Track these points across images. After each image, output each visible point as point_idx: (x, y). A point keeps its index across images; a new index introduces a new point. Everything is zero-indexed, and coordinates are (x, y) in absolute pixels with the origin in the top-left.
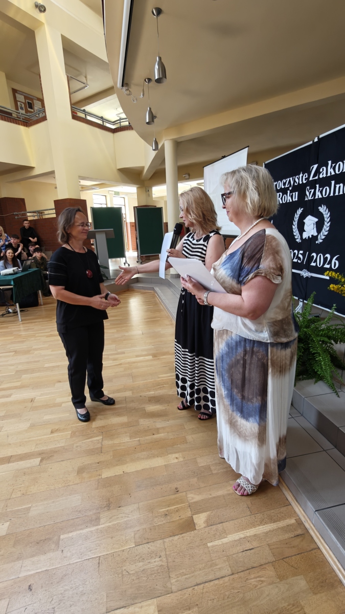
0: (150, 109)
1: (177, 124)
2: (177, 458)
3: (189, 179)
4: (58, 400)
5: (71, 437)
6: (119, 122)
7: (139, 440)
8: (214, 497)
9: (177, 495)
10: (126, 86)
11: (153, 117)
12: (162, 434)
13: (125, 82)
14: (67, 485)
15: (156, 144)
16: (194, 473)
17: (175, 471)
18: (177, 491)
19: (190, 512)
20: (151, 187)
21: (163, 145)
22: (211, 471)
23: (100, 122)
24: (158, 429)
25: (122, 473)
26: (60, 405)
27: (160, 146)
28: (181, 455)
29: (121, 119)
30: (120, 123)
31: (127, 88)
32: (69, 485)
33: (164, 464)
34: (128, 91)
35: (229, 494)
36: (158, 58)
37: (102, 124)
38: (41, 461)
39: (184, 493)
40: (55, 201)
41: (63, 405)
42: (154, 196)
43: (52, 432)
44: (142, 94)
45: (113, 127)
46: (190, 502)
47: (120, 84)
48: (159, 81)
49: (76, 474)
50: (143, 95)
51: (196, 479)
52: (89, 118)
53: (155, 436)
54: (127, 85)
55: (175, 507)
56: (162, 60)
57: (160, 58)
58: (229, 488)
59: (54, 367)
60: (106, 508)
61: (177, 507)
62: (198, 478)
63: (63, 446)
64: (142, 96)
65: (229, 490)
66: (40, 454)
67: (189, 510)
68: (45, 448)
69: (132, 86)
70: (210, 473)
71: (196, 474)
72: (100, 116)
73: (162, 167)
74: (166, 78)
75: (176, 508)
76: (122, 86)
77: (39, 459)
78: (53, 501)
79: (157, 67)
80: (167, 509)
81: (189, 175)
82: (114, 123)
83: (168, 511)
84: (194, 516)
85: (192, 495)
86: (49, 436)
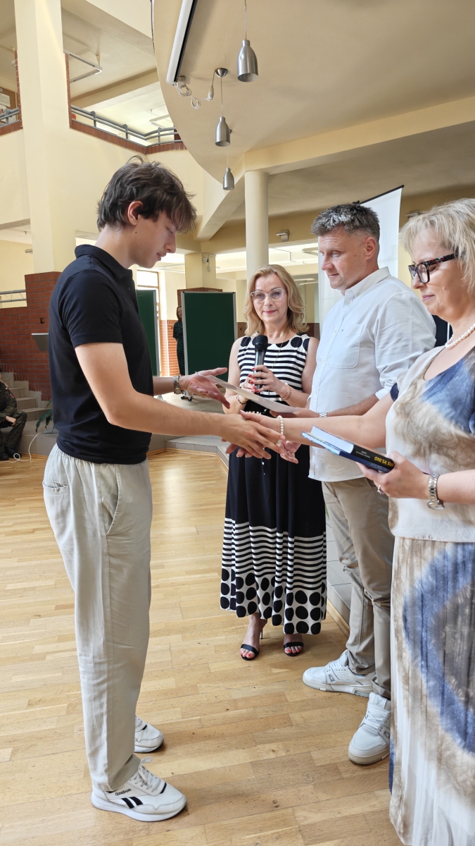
0: (224, 119)
1: (269, 144)
2: (273, 751)
3: (288, 240)
4: (38, 649)
5: (68, 713)
6: (157, 134)
7: (200, 720)
8: (347, 817)
9: (277, 813)
10: (182, 80)
11: (227, 132)
12: (244, 711)
13: (181, 73)
14: (66, 794)
15: (231, 177)
16: (307, 775)
17: (270, 772)
18: (277, 807)
19: (302, 840)
20: (214, 255)
21: (242, 180)
22: (339, 773)
23: (122, 135)
24: (235, 701)
25: (171, 775)
26: (42, 657)
27: (236, 181)
28: (281, 746)
29: (160, 130)
30: (159, 136)
31: (182, 83)
32: (69, 795)
33: (249, 761)
34: (185, 89)
35: (374, 813)
36: (244, 42)
37: (125, 137)
38: (13, 753)
39: (290, 810)
40: (27, 277)
41: (49, 657)
42: (218, 271)
43: (30, 705)
44: (209, 94)
45: (146, 143)
46: (302, 823)
47: (171, 77)
48: (244, 78)
49: (82, 776)
50: (212, 96)
51: (312, 786)
52: (99, 126)
53: (230, 713)
54: (184, 77)
55: (272, 832)
56: (251, 46)
57: (248, 43)
58: (374, 803)
59: (25, 589)
60: (141, 832)
61: (278, 833)
62: (315, 785)
63: (53, 729)
64: (209, 97)
65: (374, 806)
66: (11, 741)
67: (300, 836)
68: (19, 732)
69: (192, 80)
70: (338, 777)
71: (311, 779)
72: (122, 123)
73: (239, 217)
74: (257, 73)
75: (274, 833)
76: (176, 80)
77: (10, 750)
78: (41, 819)
79: (242, 56)
80: (259, 834)
81: (288, 233)
82: (147, 136)
83: (259, 838)
85: (304, 813)
86: (24, 711)
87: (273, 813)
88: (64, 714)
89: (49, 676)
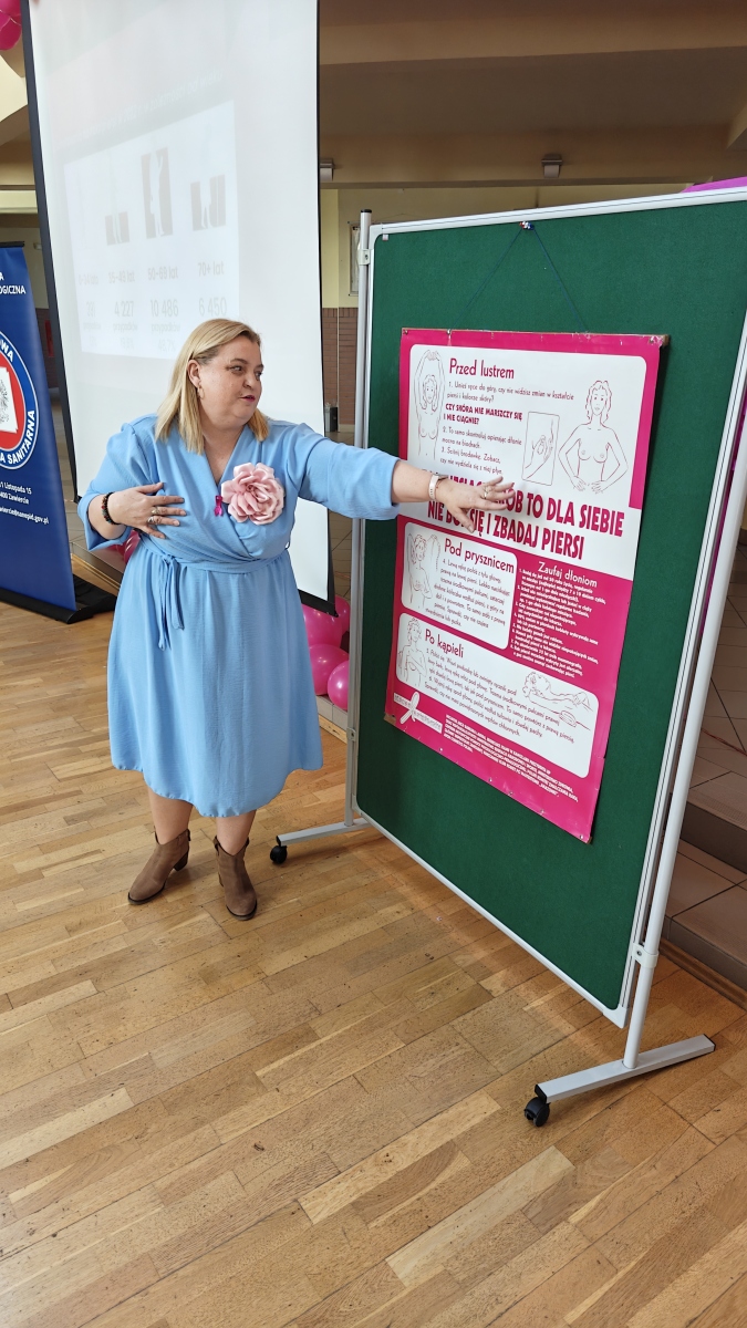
9: (435, 964)
17: (407, 931)
18: (432, 959)
19: (472, 979)
25: (305, 959)
28: (402, 907)
33: (378, 927)
38: (96, 982)
39: (446, 959)
43: (71, 930)
46: (463, 966)
55: (440, 980)
60: (313, 1014)
63: (126, 949)
66: (80, 974)
67: (468, 977)
75: (443, 981)
77: (87, 983)
78: (190, 1034)
83: (431, 987)
84: (482, 983)
85: (462, 957)
86: (70, 939)
87: (432, 965)
88: (127, 930)
89: (67, 894)
